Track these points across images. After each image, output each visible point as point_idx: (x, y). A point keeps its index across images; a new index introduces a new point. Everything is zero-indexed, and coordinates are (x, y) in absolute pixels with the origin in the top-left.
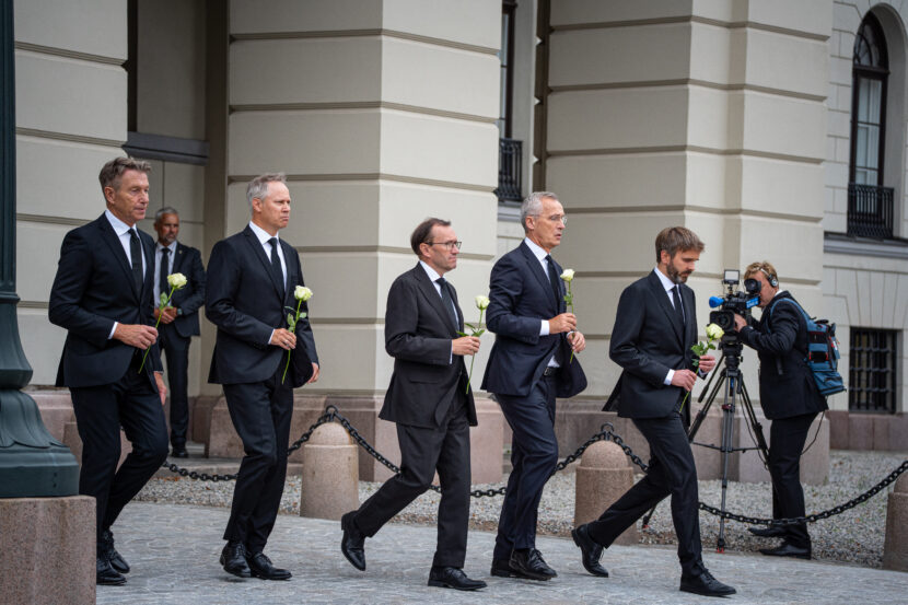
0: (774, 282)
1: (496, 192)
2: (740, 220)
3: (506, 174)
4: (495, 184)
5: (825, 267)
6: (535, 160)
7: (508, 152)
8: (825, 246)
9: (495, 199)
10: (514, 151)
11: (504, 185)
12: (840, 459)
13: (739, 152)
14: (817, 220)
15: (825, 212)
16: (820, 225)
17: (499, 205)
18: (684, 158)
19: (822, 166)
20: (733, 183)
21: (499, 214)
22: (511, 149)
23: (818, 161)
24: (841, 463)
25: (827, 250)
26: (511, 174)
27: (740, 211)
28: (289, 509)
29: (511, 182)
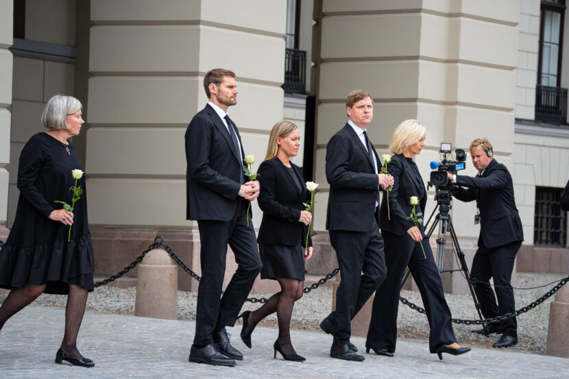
0: (490, 154)
1: (283, 86)
2: (456, 109)
3: (294, 74)
4: (282, 81)
5: (515, 143)
6: (313, 64)
7: (296, 59)
8: (515, 129)
9: (282, 91)
10: (300, 58)
11: (290, 82)
12: (526, 279)
13: (456, 61)
14: (510, 110)
15: (516, 105)
16: (512, 114)
17: (285, 96)
18: (418, 65)
19: (514, 72)
20: (451, 83)
21: (285, 102)
22: (298, 57)
23: (511, 69)
24: (526, 282)
25: (517, 132)
26: (298, 75)
27: (456, 103)
28: (128, 310)
29: (298, 80)
